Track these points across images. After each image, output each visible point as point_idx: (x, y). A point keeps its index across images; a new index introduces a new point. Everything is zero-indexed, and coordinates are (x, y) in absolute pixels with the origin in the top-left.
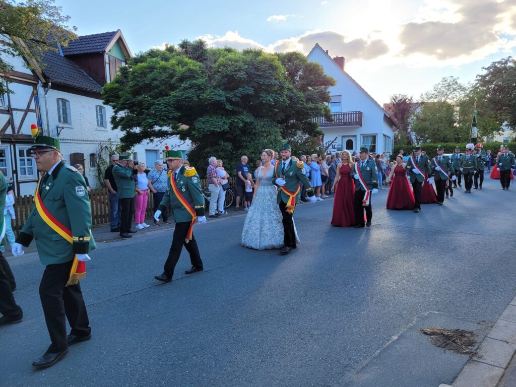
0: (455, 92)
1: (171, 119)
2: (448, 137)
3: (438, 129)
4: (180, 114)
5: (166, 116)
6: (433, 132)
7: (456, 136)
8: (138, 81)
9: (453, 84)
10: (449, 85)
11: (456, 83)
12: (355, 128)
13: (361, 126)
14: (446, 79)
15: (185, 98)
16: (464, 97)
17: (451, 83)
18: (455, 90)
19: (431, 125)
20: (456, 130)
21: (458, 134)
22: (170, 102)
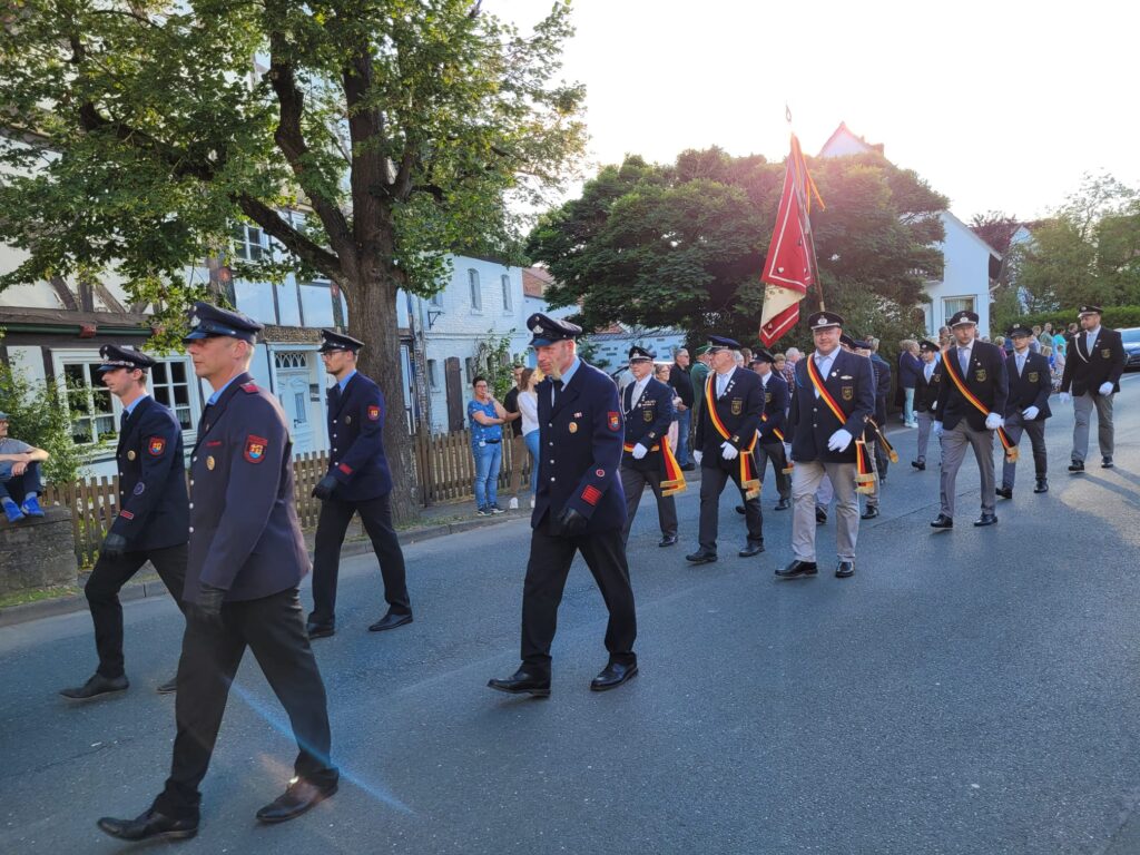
0: (1109, 200)
1: (698, 287)
2: (1103, 294)
3: (1078, 280)
4: (714, 278)
5: (692, 282)
6: (1068, 286)
7: (1120, 292)
8: (632, 226)
9: (1105, 183)
10: (1097, 187)
11: (1113, 180)
12: (933, 284)
13: (942, 280)
14: (1089, 174)
15: (730, 250)
16: (1128, 210)
17: (1101, 182)
18: (1108, 195)
19: (1062, 271)
20: (1118, 280)
21: (1121, 288)
22: (698, 258)
